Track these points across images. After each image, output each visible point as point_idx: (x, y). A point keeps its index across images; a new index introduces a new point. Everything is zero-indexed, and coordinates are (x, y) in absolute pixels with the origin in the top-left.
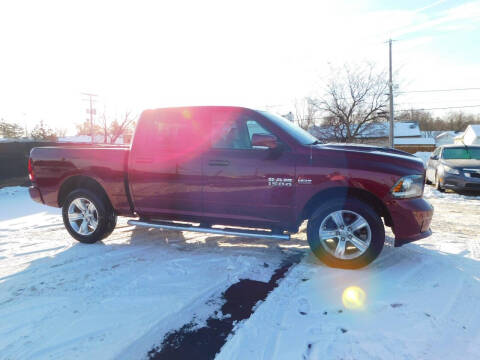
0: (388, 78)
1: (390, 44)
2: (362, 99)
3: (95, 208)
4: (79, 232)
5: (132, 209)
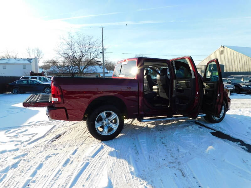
1: (102, 29)
2: (86, 53)
3: (117, 116)
4: (102, 134)
5: (139, 113)
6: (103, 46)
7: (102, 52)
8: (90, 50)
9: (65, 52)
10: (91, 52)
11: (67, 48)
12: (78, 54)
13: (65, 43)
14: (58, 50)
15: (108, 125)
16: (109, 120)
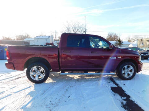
1: (85, 18)
3: (44, 69)
4: (35, 80)
5: (60, 69)
6: (85, 28)
8: (78, 30)
15: (39, 74)
16: (40, 71)
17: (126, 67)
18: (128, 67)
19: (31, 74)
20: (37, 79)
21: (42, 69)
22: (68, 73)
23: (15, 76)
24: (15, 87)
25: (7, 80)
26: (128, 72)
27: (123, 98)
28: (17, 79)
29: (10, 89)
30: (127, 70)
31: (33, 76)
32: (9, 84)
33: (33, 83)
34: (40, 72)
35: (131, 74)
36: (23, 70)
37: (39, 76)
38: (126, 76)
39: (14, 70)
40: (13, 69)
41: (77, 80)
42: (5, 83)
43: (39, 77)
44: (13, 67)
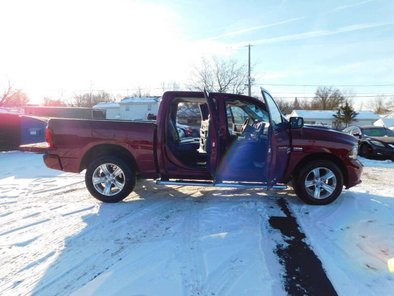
0: (246, 72)
1: (249, 48)
2: (226, 87)
3: (122, 172)
4: (103, 194)
5: (158, 172)
6: (249, 75)
7: (247, 83)
8: (232, 81)
9: (196, 86)
10: (234, 85)
11: (200, 80)
12: (216, 89)
13: (197, 73)
14: (188, 84)
15: (112, 183)
16: (114, 176)
17: (316, 172)
18: (323, 173)
19: (96, 180)
20: (107, 192)
21: (119, 171)
22: (177, 181)
23: (65, 187)
24: (61, 207)
25: (48, 193)
26: (321, 184)
27: (287, 238)
28: (68, 192)
29: (51, 210)
30: (320, 179)
31: (100, 185)
32: (50, 201)
33: (99, 202)
34: (114, 178)
35: (330, 190)
36: (79, 171)
37: (113, 186)
38: (317, 194)
39: (61, 171)
40: (59, 169)
41: (198, 200)
42: (41, 199)
43: (113, 189)
44: (59, 166)
